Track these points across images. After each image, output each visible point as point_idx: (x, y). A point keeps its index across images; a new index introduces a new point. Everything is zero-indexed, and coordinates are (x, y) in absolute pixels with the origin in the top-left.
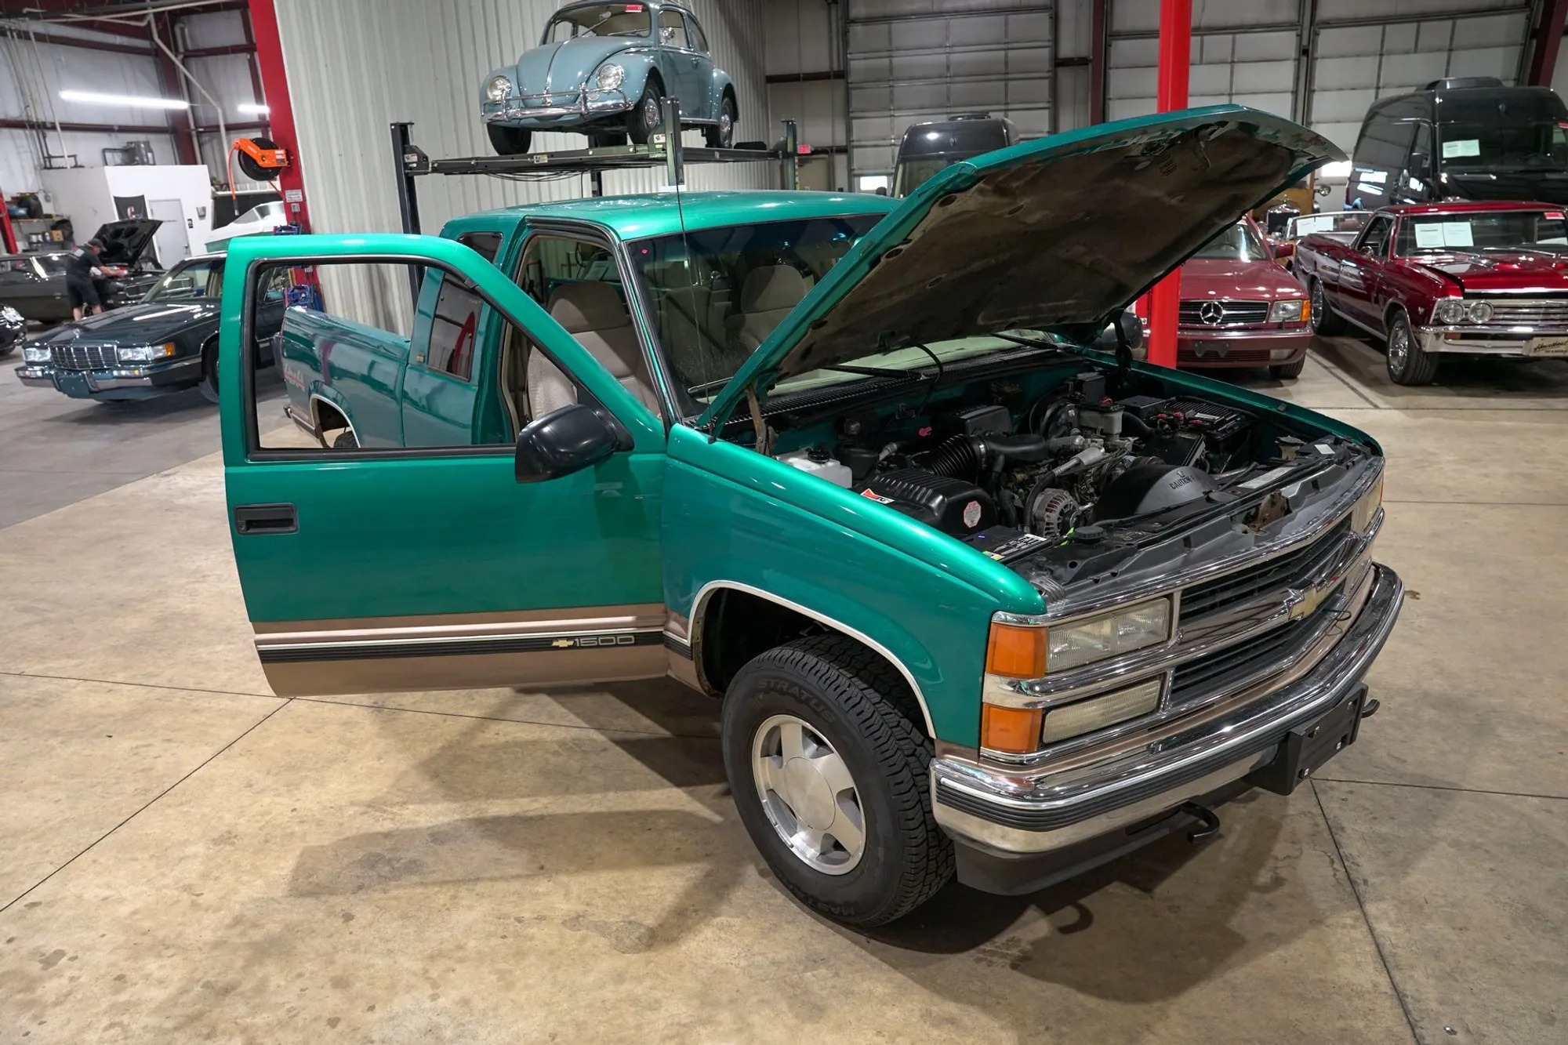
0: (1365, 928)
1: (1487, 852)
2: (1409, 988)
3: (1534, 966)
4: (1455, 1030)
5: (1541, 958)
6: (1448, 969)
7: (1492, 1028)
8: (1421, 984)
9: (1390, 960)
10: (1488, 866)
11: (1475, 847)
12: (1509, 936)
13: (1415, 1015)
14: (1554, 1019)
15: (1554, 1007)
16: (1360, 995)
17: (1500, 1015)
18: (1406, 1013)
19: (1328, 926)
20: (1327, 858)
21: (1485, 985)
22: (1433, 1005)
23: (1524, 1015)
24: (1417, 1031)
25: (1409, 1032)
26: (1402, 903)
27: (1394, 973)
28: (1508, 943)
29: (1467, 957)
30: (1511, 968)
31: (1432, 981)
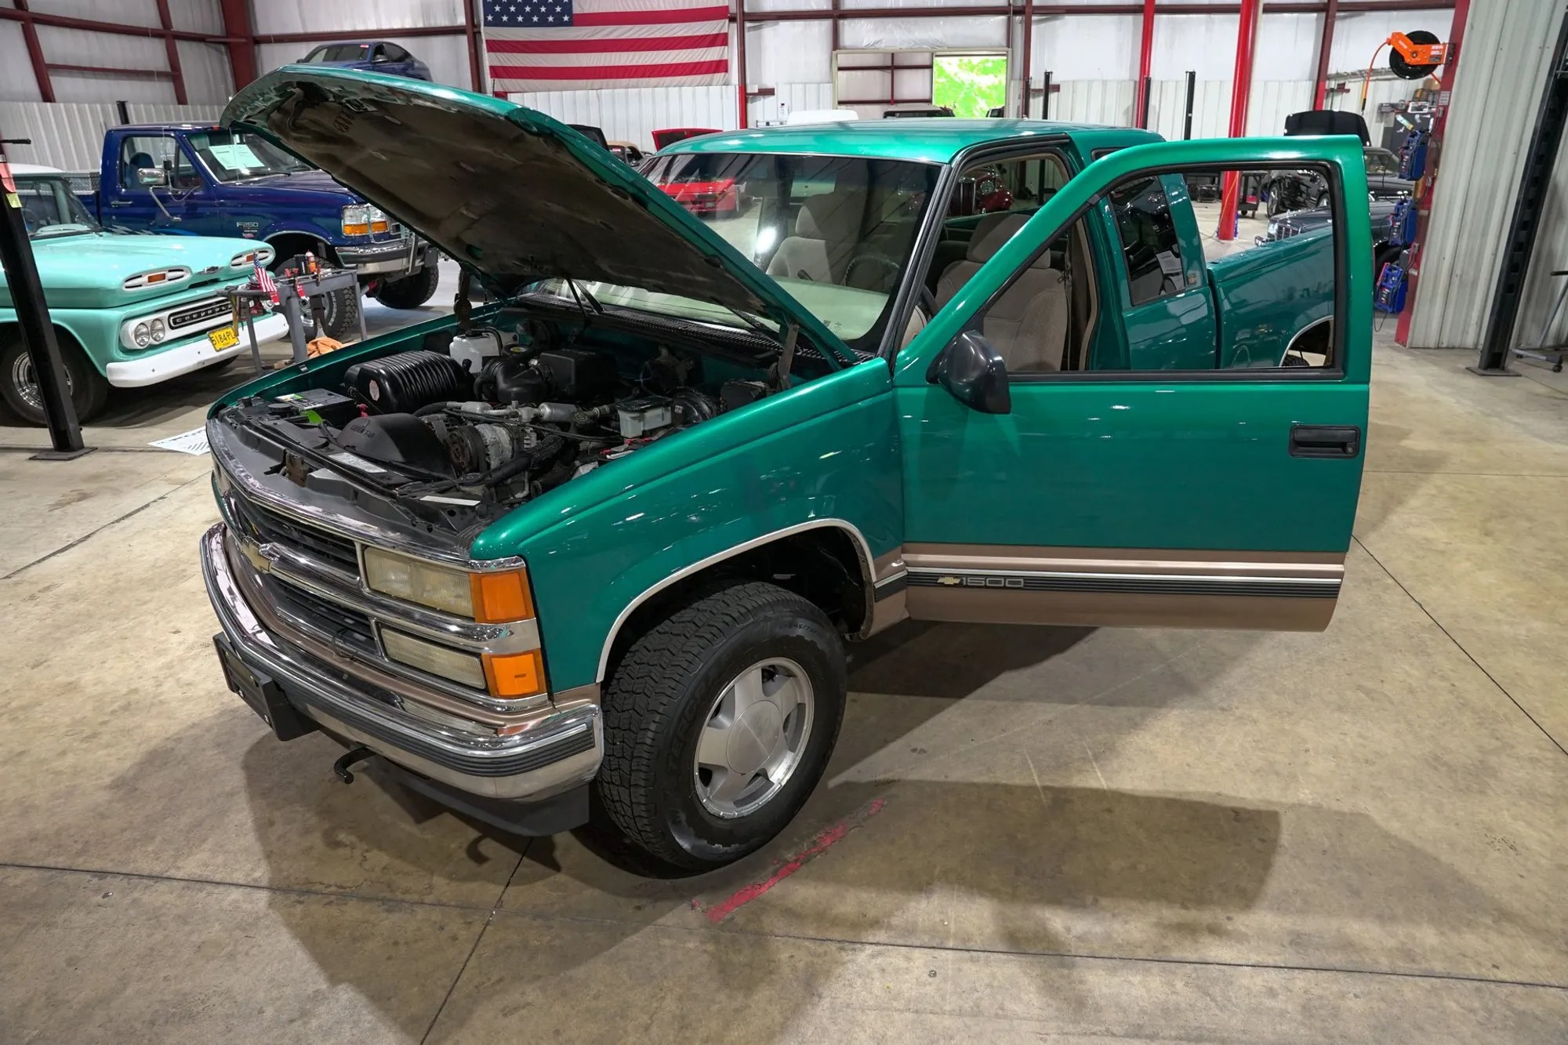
0: (241, 882)
1: (292, 1021)
2: (163, 886)
3: (125, 981)
4: (106, 899)
5: (129, 991)
6: (162, 919)
7: (91, 921)
8: (161, 896)
9: (198, 885)
10: (269, 1012)
11: (304, 1014)
12: (168, 980)
13: (135, 880)
14: (69, 965)
15: (79, 972)
16: (176, 857)
17: (98, 931)
18: (141, 876)
19: (259, 859)
20: (349, 884)
21: (130, 936)
22: (136, 895)
23: (86, 947)
24: (121, 877)
25: (124, 872)
26: (258, 919)
27: (183, 883)
28: (162, 975)
29: (166, 937)
30: (134, 963)
31: (158, 904)
